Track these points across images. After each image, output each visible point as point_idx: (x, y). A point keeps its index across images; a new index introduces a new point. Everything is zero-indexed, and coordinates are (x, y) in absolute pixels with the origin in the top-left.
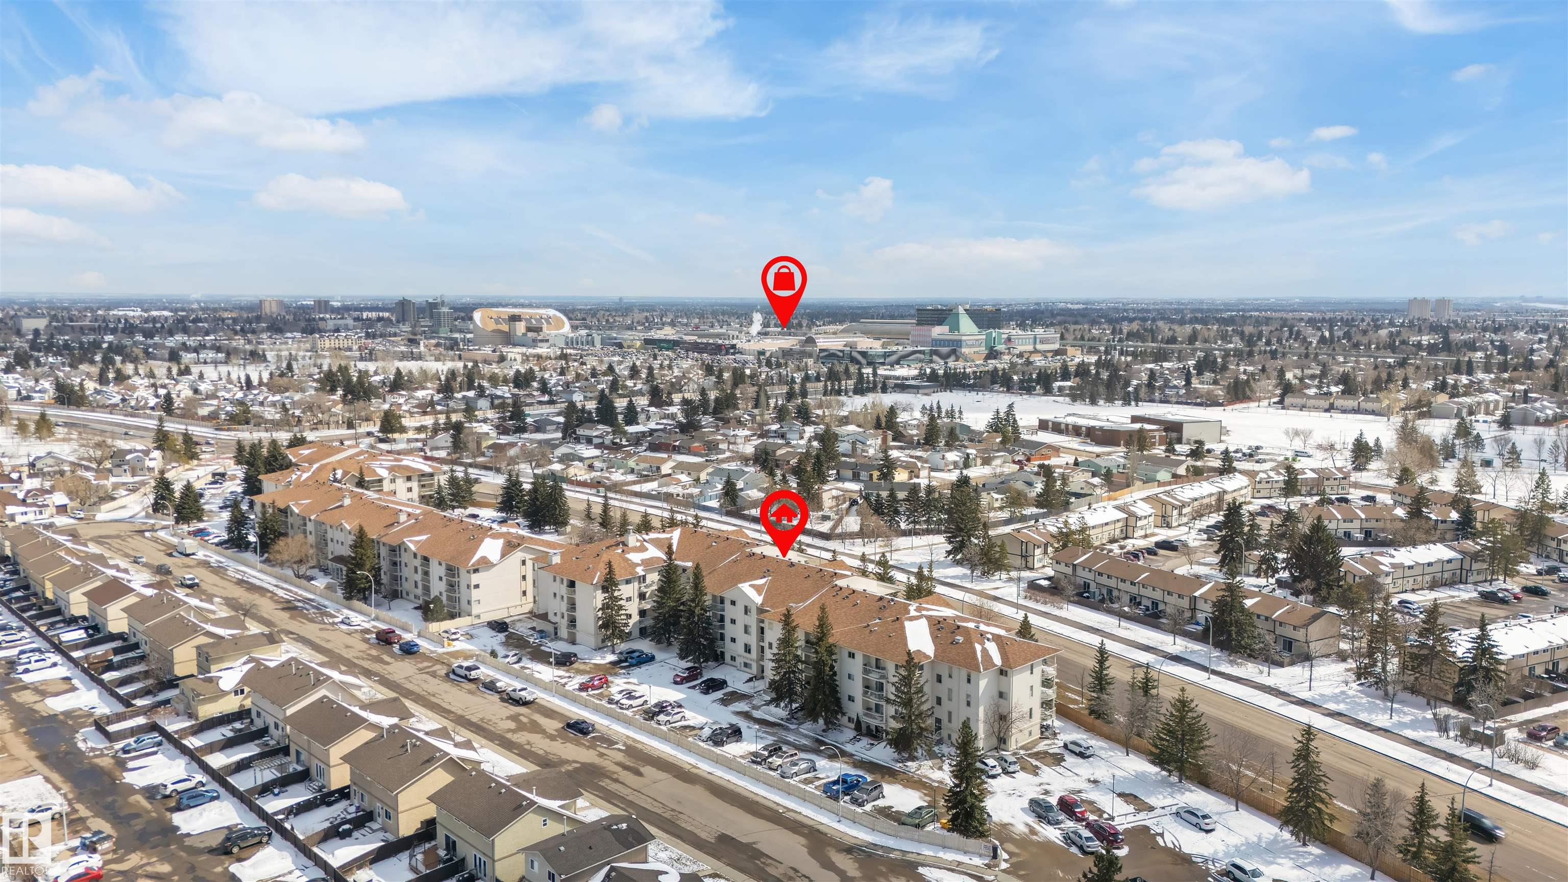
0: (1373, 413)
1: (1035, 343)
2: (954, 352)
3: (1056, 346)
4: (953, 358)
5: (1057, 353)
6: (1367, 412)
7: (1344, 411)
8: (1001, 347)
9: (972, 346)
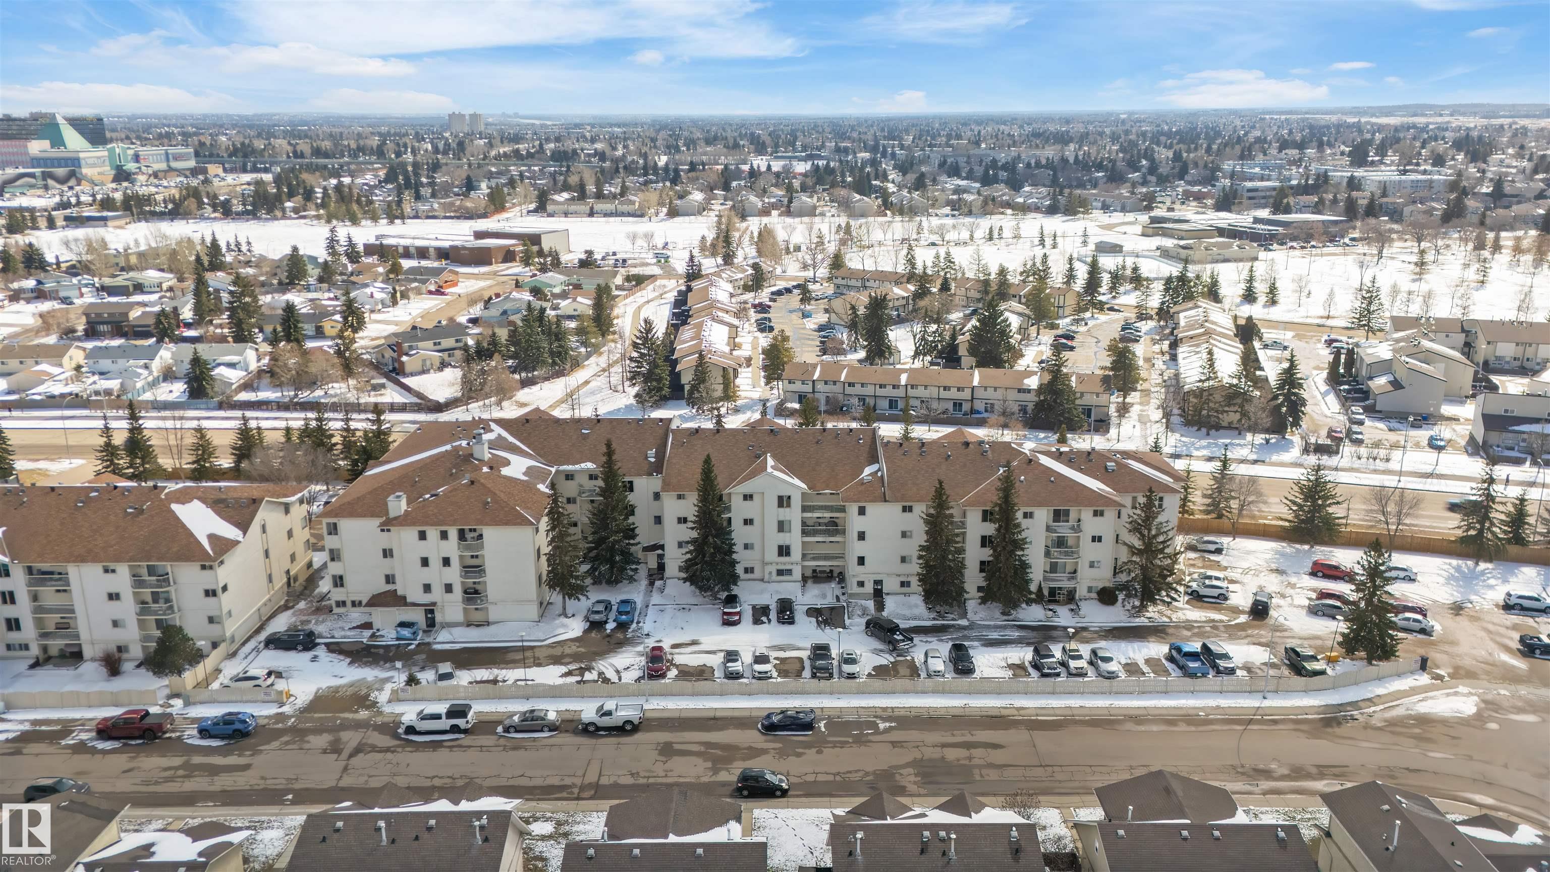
0: (629, 215)
1: (168, 160)
2: (72, 174)
3: (192, 163)
4: (72, 182)
5: (194, 172)
6: (623, 214)
7: (606, 215)
8: (131, 166)
9: (93, 166)
